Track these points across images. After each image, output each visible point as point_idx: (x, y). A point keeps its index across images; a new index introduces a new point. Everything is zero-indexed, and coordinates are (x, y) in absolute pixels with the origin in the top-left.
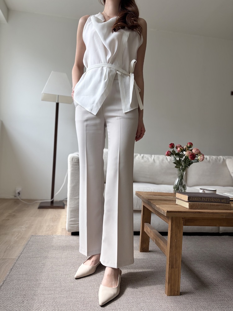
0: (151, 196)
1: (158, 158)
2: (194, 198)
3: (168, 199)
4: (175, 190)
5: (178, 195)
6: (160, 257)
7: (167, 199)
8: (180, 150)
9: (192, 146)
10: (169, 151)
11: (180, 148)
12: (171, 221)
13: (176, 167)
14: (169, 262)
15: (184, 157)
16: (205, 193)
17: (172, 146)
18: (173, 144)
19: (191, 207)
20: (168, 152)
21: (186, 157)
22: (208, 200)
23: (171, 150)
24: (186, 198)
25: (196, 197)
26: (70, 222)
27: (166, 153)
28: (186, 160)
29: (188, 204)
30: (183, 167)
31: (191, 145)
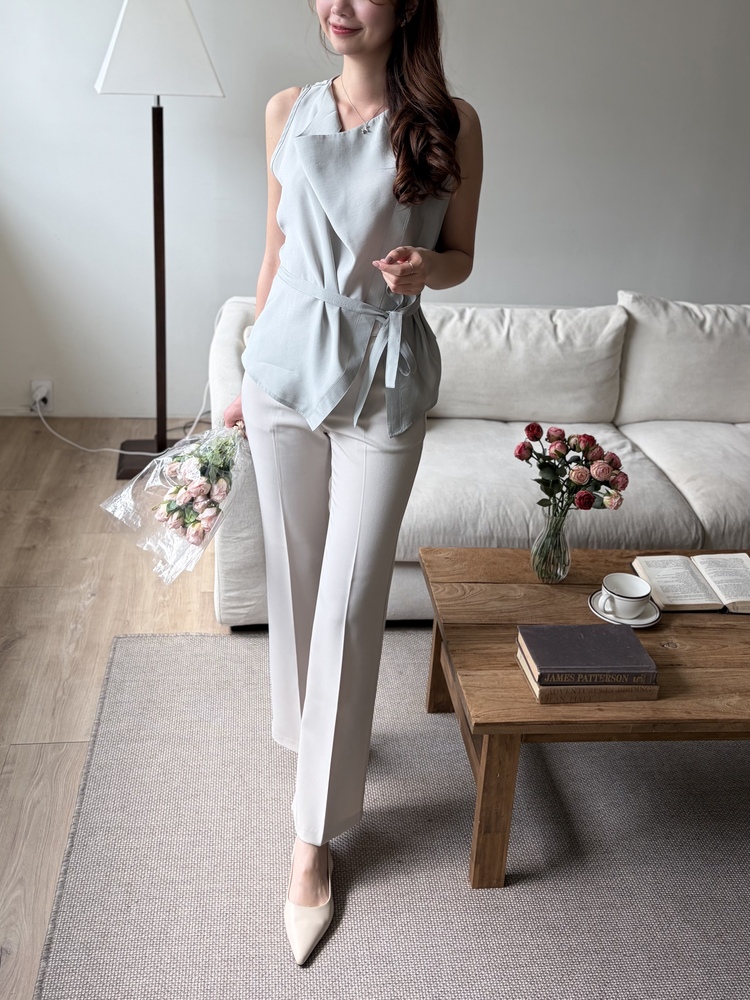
2: (556, 676)
14: (480, 820)
19: (545, 699)
22: (593, 679)
25: (560, 674)
26: (224, 600)
29: (539, 690)
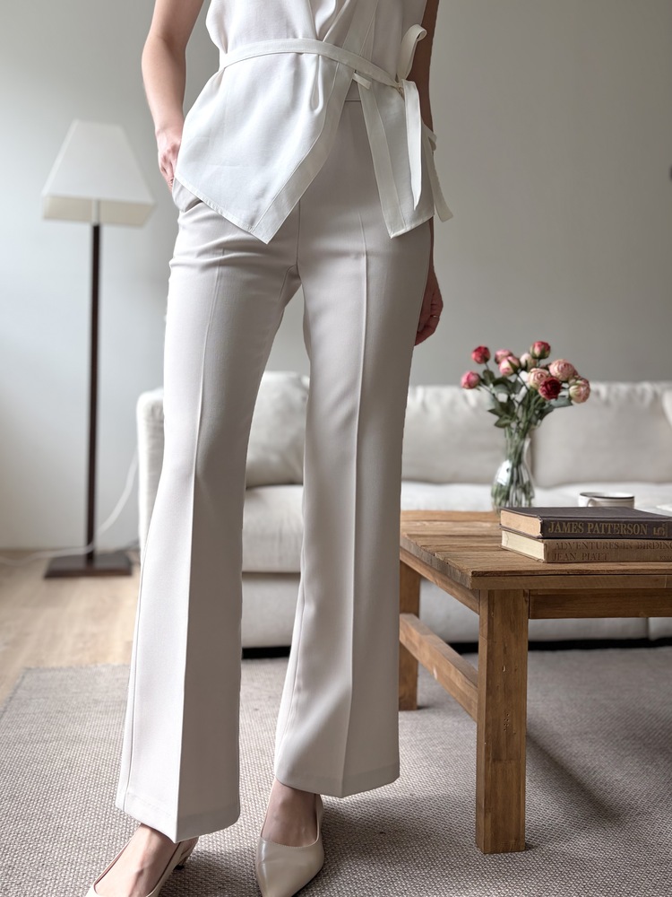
0: (418, 524)
1: (438, 397)
2: (561, 525)
3: (473, 531)
4: (498, 500)
5: (507, 518)
6: (456, 724)
7: (471, 533)
8: (508, 369)
9: (547, 353)
10: (472, 374)
11: (509, 361)
12: (486, 603)
13: (497, 425)
14: (487, 741)
15: (523, 391)
16: (596, 509)
17: (483, 354)
18: (486, 349)
19: (551, 555)
20: (468, 378)
21: (528, 391)
22: (606, 530)
23: (480, 369)
24: (534, 525)
25: (566, 522)
27: (464, 380)
28: (529, 401)
29: (543, 544)
30: (521, 426)
31: (546, 350)
